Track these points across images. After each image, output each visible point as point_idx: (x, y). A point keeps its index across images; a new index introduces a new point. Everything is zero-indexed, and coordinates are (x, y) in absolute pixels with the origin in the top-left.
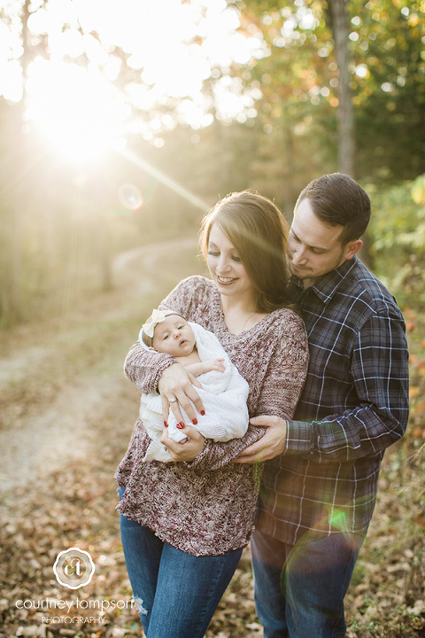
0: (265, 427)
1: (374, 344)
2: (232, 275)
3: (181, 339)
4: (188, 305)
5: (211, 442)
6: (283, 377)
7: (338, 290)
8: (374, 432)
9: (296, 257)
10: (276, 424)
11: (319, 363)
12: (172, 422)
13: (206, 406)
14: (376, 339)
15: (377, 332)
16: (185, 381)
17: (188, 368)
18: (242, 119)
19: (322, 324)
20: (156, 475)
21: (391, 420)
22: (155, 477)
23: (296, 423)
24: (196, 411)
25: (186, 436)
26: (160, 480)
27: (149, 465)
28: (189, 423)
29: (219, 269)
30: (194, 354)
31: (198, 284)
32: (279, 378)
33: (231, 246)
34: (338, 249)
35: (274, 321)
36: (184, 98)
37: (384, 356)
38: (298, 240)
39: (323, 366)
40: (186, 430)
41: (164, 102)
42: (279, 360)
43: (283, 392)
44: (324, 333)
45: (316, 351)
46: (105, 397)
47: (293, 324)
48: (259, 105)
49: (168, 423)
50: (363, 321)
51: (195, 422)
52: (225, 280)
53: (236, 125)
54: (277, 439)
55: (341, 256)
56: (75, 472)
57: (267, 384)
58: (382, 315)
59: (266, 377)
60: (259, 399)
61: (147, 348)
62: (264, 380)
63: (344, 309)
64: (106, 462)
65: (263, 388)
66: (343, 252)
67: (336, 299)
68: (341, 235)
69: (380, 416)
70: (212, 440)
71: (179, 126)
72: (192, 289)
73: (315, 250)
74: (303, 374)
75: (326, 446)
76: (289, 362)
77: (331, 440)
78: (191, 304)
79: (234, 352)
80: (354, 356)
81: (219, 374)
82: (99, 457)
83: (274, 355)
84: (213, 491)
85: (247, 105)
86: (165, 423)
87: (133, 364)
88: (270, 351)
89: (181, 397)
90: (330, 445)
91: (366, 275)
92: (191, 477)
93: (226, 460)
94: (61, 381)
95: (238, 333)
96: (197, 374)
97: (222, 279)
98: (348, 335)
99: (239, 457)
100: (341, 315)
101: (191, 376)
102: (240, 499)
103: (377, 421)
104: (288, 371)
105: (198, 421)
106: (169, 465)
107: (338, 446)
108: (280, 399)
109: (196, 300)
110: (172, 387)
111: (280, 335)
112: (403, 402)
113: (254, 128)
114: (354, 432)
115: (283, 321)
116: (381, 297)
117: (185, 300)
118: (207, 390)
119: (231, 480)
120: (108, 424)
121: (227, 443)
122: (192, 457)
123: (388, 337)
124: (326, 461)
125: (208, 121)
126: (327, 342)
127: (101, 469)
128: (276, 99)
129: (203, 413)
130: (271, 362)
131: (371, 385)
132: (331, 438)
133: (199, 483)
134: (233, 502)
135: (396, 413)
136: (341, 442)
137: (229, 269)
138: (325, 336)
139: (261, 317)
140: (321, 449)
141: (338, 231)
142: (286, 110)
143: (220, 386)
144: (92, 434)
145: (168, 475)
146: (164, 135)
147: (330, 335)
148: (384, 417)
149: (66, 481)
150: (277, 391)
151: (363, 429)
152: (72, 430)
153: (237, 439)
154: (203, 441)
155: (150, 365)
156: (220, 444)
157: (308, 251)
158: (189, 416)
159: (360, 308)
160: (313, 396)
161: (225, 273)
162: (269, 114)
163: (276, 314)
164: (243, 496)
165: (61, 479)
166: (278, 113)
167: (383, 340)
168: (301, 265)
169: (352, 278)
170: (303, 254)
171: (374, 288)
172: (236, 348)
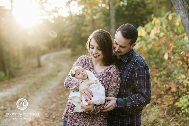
0: (110, 100)
1: (141, 75)
2: (98, 54)
3: (83, 74)
4: (83, 64)
5: (95, 105)
6: (114, 85)
7: (129, 59)
8: (142, 101)
9: (117, 49)
10: (113, 99)
11: (124, 81)
12: (84, 99)
13: (93, 94)
14: (141, 73)
15: (141, 71)
16: (87, 87)
17: (87, 83)
18: (78, 14)
19: (124, 69)
20: (76, 117)
21: (147, 97)
22: (76, 118)
23: (119, 99)
24: (91, 96)
25: (88, 104)
26: (78, 118)
27: (74, 114)
28: (89, 100)
29: (94, 53)
30: (87, 79)
31: (85, 58)
32: (113, 86)
33: (98, 46)
34: (129, 46)
35: (110, 68)
36: (60, 8)
37: (144, 78)
38: (117, 44)
39: (125, 82)
40: (88, 102)
41: (54, 9)
42: (113, 80)
43: (114, 90)
44: (125, 72)
45: (123, 77)
46: (43, 98)
47: (116, 69)
48: (83, 10)
49: (82, 100)
50: (137, 68)
51: (91, 99)
52: (96, 56)
53: (76, 16)
54: (114, 104)
55: (130, 48)
56: (37, 121)
57: (109, 87)
58: (143, 66)
59: (109, 85)
60: (107, 92)
61: (72, 78)
62: (108, 86)
63: (131, 65)
64: (47, 118)
65: (108, 89)
66: (130, 47)
67: (128, 62)
68: (130, 42)
69: (144, 96)
70: (95, 104)
71: (59, 16)
72: (84, 59)
73: (122, 47)
74: (119, 84)
75: (128, 106)
76: (116, 81)
77: (130, 104)
78: (84, 64)
79: (99, 78)
80: (135, 78)
81: (96, 84)
82: (44, 117)
83: (111, 79)
84: (94, 120)
85: (80, 10)
86: (81, 100)
87: (68, 82)
88: (110, 77)
89: (86, 92)
90: (129, 105)
91: (137, 54)
92: (88, 116)
93: (100, 111)
94: (29, 94)
95: (99, 72)
96: (90, 85)
97: (94, 56)
98: (132, 72)
99: (103, 110)
100: (130, 67)
101: (88, 85)
102: (103, 123)
103: (143, 97)
104: (115, 83)
105: (92, 99)
106: (81, 113)
107: (132, 106)
108: (113, 92)
109: (85, 63)
110: (83, 89)
111: (112, 73)
112: (150, 92)
113: (82, 17)
114: (136, 101)
115: (113, 69)
116: (142, 61)
117: (82, 63)
118: (93, 89)
119: (100, 117)
120: (45, 106)
121: (100, 105)
122: (90, 110)
123: (145, 72)
124: (128, 110)
125: (68, 15)
126: (126, 74)
127: (45, 120)
128: (89, 7)
129: (93, 96)
130: (110, 81)
131: (140, 87)
132: (129, 103)
133: (90, 118)
134: (101, 123)
135: (148, 95)
136: (133, 104)
137: (97, 53)
138: (125, 73)
139: (106, 67)
140: (127, 107)
141: (129, 41)
142: (92, 11)
143: (97, 88)
144: (41, 109)
145: (80, 117)
146: (54, 19)
147: (127, 72)
148: (145, 96)
149: (35, 124)
150: (112, 89)
151: (139, 100)
152: (34, 109)
153: (102, 104)
154: (93, 105)
155: (75, 83)
156: (98, 106)
157: (120, 47)
158: (89, 97)
159: (136, 64)
160: (122, 91)
161: (96, 54)
162: (87, 12)
163: (111, 66)
164: (103, 122)
165: (33, 124)
166: (89, 12)
167: (143, 73)
168: (118, 51)
169: (133, 55)
170: (119, 48)
171: (140, 58)
172: (99, 77)
